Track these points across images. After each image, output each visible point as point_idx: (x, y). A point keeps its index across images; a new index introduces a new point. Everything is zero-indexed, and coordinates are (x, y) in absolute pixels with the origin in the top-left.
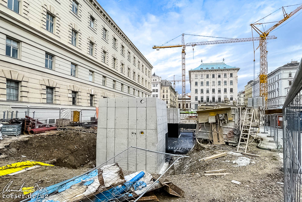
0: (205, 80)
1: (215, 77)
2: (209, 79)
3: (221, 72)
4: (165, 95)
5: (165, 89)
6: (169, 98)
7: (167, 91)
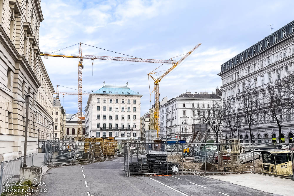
0: (108, 105)
1: (119, 102)
2: (113, 104)
3: (124, 98)
4: (54, 117)
5: (54, 109)
6: (59, 122)
7: (57, 112)
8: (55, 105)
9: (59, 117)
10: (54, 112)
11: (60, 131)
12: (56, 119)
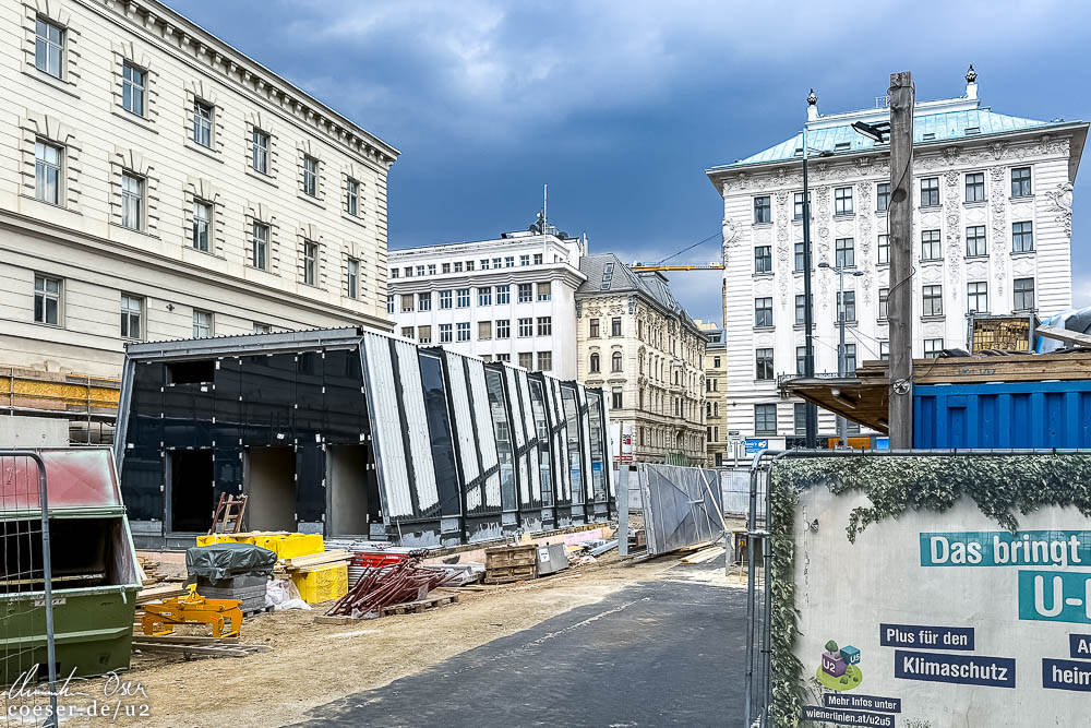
3: (940, 165)
4: (605, 347)
5: (605, 311)
6: (630, 370)
7: (616, 324)
8: (607, 293)
9: (629, 345)
10: (605, 326)
11: (632, 414)
12: (616, 357)
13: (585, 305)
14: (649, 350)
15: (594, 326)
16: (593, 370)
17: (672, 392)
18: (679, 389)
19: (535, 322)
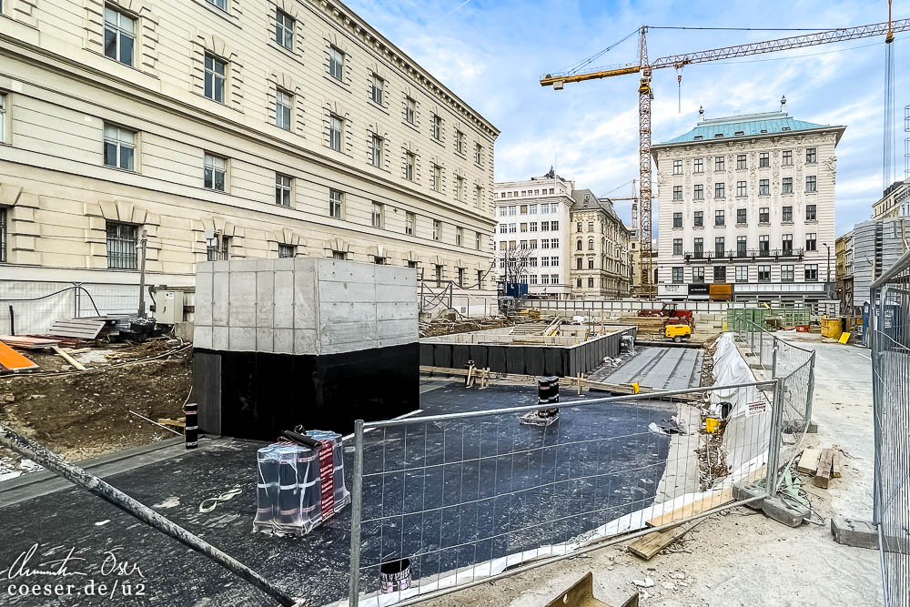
0: (710, 178)
1: (748, 165)
2: (726, 174)
3: (769, 147)
4: (585, 238)
5: (585, 219)
6: (597, 249)
7: (591, 225)
8: (585, 209)
9: (597, 237)
10: (585, 226)
11: (598, 271)
12: (591, 242)
13: (575, 215)
14: (606, 239)
15: (579, 226)
16: (578, 249)
17: (616, 261)
18: (618, 259)
19: (550, 224)
